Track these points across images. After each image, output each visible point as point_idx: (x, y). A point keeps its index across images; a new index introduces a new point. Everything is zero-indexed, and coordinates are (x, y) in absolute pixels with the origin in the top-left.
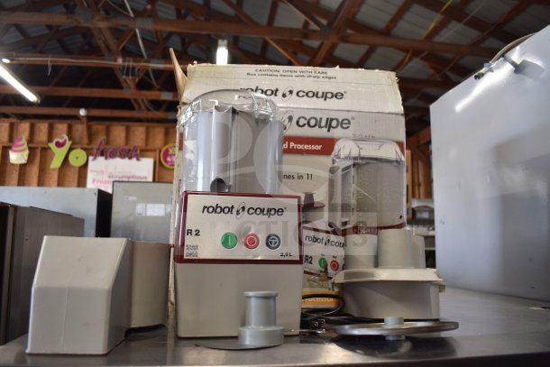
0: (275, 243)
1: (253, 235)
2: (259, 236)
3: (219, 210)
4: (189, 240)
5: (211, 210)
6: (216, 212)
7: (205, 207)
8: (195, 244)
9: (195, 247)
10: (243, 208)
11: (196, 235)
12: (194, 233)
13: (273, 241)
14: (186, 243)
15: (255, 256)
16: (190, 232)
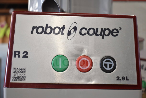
0: (110, 66)
1: (86, 56)
2: (93, 58)
3: (48, 30)
4: (17, 62)
5: (40, 30)
6: (46, 33)
7: (34, 28)
8: (23, 67)
9: (23, 70)
10: (75, 29)
11: (24, 57)
12: (22, 55)
13: (108, 63)
14: (13, 66)
15: (89, 81)
16: (18, 54)
